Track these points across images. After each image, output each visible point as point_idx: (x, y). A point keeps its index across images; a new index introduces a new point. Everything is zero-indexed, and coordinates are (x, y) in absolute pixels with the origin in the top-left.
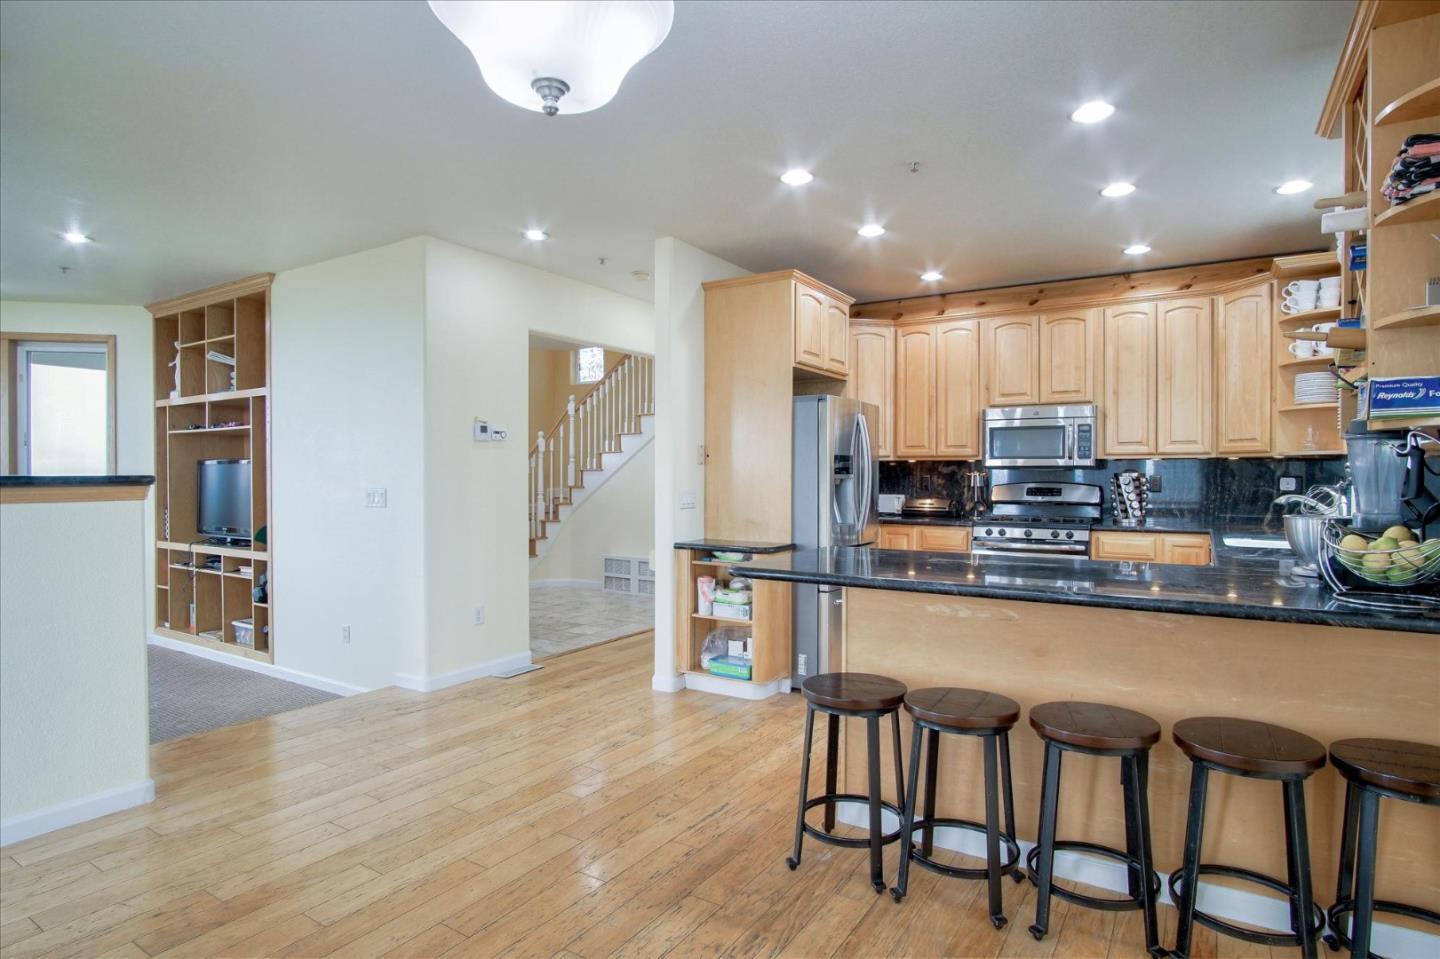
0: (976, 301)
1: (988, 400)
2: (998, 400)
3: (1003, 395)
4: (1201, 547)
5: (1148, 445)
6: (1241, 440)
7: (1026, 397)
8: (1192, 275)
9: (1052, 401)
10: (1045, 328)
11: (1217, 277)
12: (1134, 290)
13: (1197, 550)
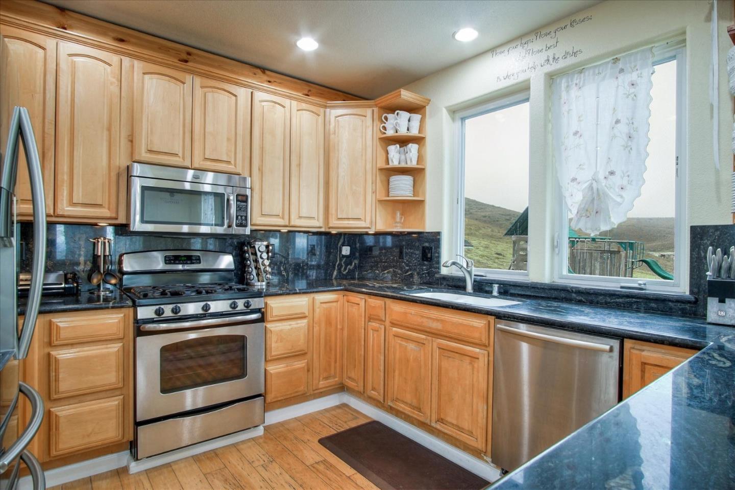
0: (115, 35)
1: (132, 154)
2: (145, 156)
3: (151, 151)
4: (337, 301)
5: (283, 218)
6: (348, 219)
7: (177, 159)
8: (308, 88)
9: (204, 167)
10: (199, 92)
11: (321, 95)
12: (269, 83)
13: (335, 304)
